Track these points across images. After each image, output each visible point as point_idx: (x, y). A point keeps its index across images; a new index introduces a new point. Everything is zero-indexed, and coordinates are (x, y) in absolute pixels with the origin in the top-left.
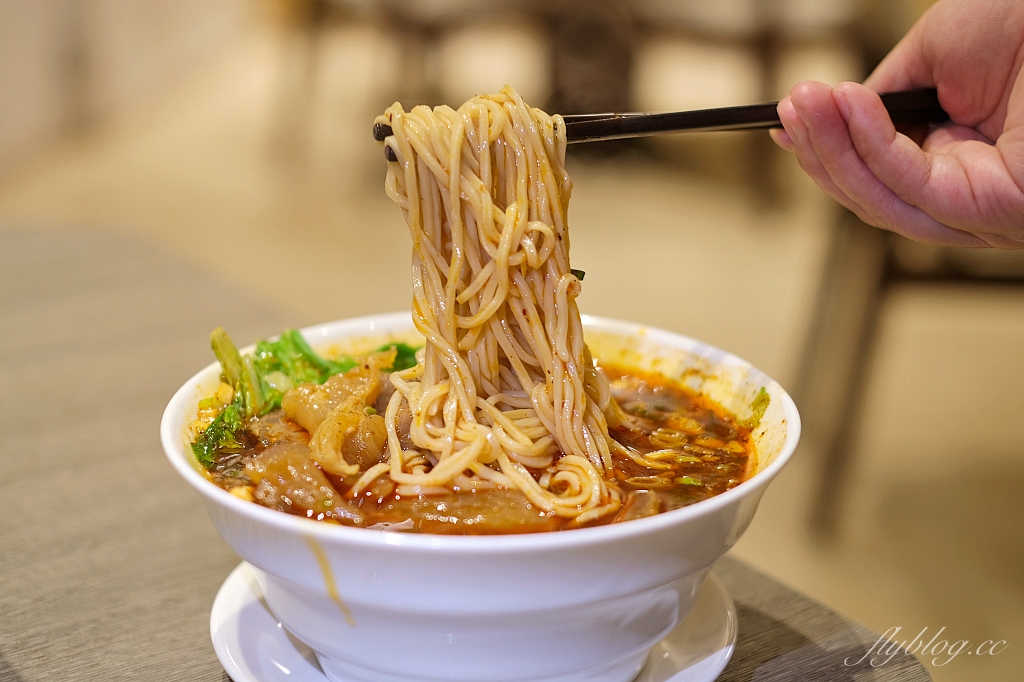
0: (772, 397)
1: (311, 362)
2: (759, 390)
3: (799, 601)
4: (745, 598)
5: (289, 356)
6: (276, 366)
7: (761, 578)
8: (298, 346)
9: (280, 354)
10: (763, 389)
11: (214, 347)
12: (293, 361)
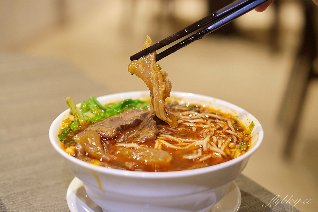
0: (255, 125)
1: (100, 107)
2: (251, 122)
3: (265, 191)
4: (246, 190)
5: (93, 106)
6: (88, 109)
7: (253, 183)
8: (95, 102)
9: (89, 105)
10: (252, 122)
11: (67, 103)
12: (94, 107)
